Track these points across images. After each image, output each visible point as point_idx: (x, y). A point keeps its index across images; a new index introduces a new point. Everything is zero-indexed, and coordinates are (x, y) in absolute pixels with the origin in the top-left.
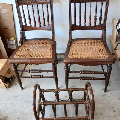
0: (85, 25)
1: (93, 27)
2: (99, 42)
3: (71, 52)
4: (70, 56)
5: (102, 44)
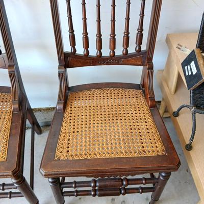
0: (101, 53)
2: (137, 97)
3: (64, 135)
4: (61, 152)
5: (143, 102)
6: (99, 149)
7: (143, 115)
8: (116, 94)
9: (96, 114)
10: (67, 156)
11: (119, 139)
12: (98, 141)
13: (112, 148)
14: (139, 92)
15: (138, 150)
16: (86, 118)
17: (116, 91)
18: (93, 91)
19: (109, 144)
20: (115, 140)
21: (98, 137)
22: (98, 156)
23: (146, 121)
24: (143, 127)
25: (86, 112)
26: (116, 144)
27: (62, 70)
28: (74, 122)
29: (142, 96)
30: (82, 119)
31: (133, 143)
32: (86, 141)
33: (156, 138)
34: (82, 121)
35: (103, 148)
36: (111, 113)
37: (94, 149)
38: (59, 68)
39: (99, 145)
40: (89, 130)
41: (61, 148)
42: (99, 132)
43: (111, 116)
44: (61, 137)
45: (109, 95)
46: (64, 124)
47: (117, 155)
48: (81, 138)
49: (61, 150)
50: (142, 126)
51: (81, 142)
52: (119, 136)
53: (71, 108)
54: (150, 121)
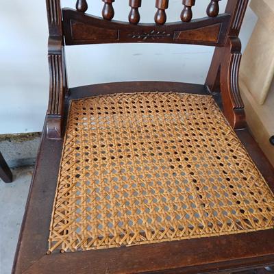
0: (138, 16)
1: (175, 28)
2: (205, 109)
3: (65, 190)
4: (62, 233)
5: (219, 117)
6: (149, 220)
7: (225, 142)
8: (165, 103)
9: (130, 142)
10: (76, 242)
11: (189, 196)
12: (144, 201)
13: (177, 217)
14: (207, 99)
15: (234, 219)
16: (112, 151)
17: (163, 96)
18: (118, 97)
19: (170, 209)
20: (181, 198)
21: (143, 192)
22: (150, 239)
23: (233, 154)
24: (231, 167)
25: (110, 139)
26: (184, 206)
27: (57, 48)
28: (87, 160)
29: (214, 107)
30: (103, 152)
31: (220, 203)
32: (117, 204)
33: (262, 191)
34: (104, 159)
35: (158, 219)
36: (161, 139)
37: (139, 221)
38: (50, 43)
39: (147, 210)
40: (122, 178)
41: (63, 221)
42: (144, 180)
43: (162, 146)
44: (60, 196)
45: (152, 105)
46: (64, 166)
47: (192, 232)
48: (106, 196)
49: (62, 227)
50: (229, 164)
51: (107, 205)
52: (187, 189)
53: (76, 130)
54: (241, 154)
